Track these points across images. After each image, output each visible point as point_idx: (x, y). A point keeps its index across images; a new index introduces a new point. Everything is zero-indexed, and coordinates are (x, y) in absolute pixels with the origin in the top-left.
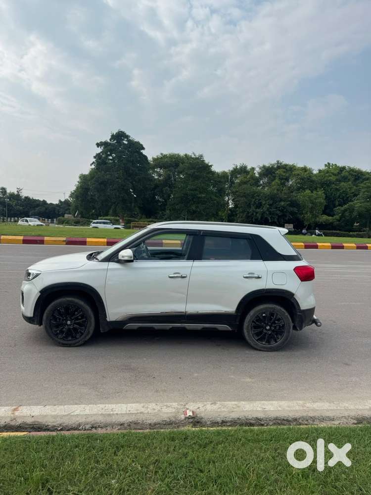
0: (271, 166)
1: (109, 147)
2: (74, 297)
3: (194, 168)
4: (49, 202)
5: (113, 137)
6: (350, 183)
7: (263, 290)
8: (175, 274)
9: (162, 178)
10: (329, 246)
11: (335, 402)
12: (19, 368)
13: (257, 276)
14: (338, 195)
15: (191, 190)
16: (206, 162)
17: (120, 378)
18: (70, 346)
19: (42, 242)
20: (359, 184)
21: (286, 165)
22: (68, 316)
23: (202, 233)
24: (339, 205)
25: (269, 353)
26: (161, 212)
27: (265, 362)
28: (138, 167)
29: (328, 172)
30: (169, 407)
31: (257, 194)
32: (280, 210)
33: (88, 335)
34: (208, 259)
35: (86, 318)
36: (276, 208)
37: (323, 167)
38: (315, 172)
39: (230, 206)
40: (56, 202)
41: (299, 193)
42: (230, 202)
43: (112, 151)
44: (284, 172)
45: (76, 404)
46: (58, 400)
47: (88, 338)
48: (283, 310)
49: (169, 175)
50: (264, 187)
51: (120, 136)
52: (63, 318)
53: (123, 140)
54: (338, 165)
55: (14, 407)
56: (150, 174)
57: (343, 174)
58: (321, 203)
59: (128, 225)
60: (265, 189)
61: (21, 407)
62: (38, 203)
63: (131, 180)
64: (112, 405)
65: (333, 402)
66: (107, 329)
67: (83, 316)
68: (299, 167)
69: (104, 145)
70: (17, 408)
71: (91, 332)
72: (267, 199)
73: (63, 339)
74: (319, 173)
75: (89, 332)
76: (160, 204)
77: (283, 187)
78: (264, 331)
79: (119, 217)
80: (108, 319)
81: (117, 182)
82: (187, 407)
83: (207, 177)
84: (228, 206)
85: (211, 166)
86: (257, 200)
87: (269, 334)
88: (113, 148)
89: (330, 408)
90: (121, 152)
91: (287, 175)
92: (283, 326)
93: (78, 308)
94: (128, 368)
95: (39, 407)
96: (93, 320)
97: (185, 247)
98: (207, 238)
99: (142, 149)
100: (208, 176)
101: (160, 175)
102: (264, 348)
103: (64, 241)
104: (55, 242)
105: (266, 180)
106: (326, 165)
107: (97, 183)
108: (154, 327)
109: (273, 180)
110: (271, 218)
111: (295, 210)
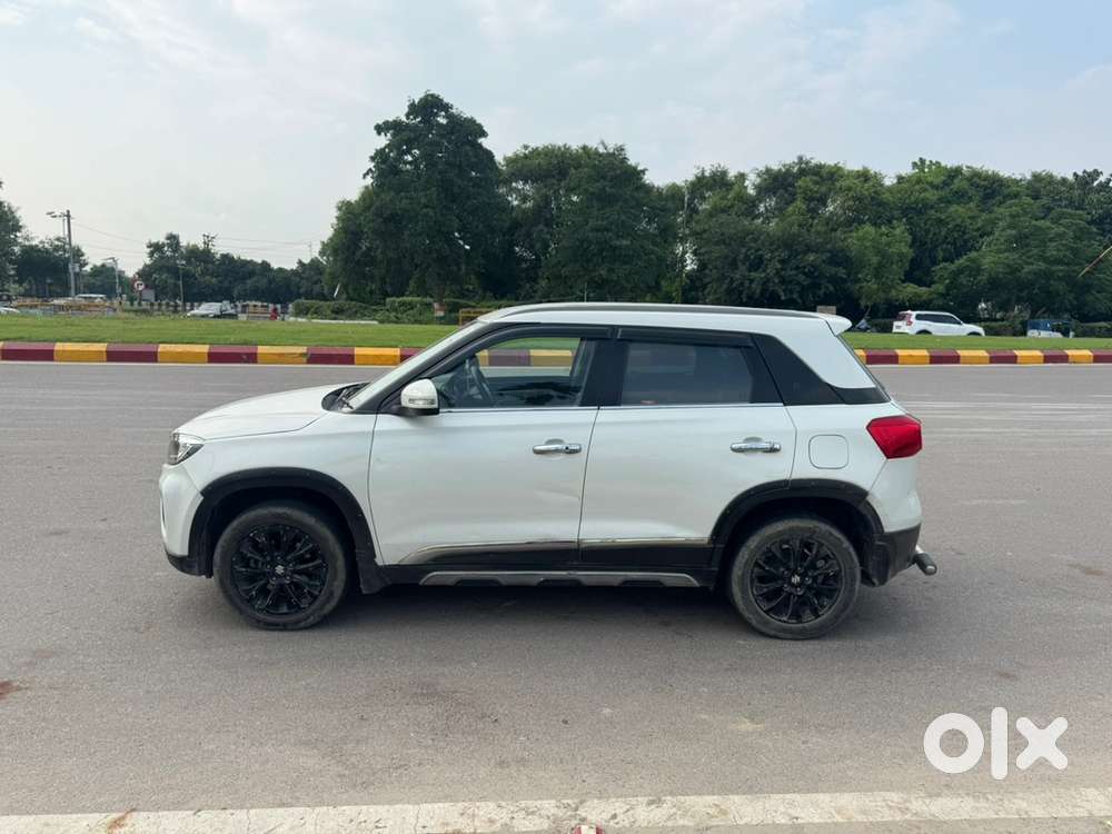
0: (783, 170)
1: (405, 135)
2: (290, 506)
3: (604, 178)
4: (275, 266)
5: (414, 109)
6: (972, 205)
7: (785, 482)
8: (550, 442)
9: (529, 204)
10: (925, 356)
11: (990, 797)
12: (148, 692)
13: (768, 446)
14: (943, 233)
15: (598, 230)
16: (632, 162)
17: (405, 721)
18: (284, 627)
19: (252, 358)
20: (996, 209)
21: (820, 167)
22: (276, 554)
23: (620, 333)
24: (945, 260)
25: (800, 643)
26: (528, 285)
27: (789, 670)
28: (471, 179)
29: (919, 181)
30: (533, 813)
31: (751, 236)
32: (805, 274)
33: (328, 600)
34: (636, 402)
35: (323, 557)
36: (797, 268)
37: (907, 170)
38: (889, 181)
39: (688, 268)
40: (291, 265)
41: (851, 232)
42: (689, 257)
43: (411, 143)
44: (816, 183)
45: (282, 805)
46: (236, 792)
47: (329, 607)
48: (837, 534)
49: (547, 196)
50: (767, 218)
51: (429, 107)
52: (264, 557)
53: (437, 115)
54: (943, 164)
55: (115, 816)
56: (502, 196)
57: (957, 184)
58: (901, 255)
59: (453, 315)
60: (770, 223)
61: (135, 814)
62: (251, 267)
63: (457, 211)
64: (379, 808)
65: (985, 794)
66: (377, 586)
67: (314, 554)
68: (849, 172)
69: (394, 128)
70: (123, 818)
71: (338, 592)
72: (775, 247)
73: (267, 610)
74: (899, 182)
75: (332, 594)
76: (524, 266)
77: (813, 218)
78: (787, 588)
79: (432, 297)
80: (379, 561)
81: (426, 215)
82: (582, 812)
83: (633, 197)
84: (684, 267)
85: (643, 172)
86: (753, 251)
87: (799, 596)
88: (412, 135)
89: (980, 816)
90: (431, 144)
91: (824, 189)
92: (836, 576)
93: (300, 533)
94: (428, 692)
95: (182, 814)
96: (340, 563)
97: (578, 367)
98: (632, 345)
99: (480, 136)
100: (636, 194)
101: (524, 199)
102: (784, 630)
103: (302, 355)
104: (281, 359)
105: (772, 202)
106: (915, 164)
107: (380, 220)
108: (500, 579)
109: (788, 203)
110: (784, 291)
111: (842, 272)
